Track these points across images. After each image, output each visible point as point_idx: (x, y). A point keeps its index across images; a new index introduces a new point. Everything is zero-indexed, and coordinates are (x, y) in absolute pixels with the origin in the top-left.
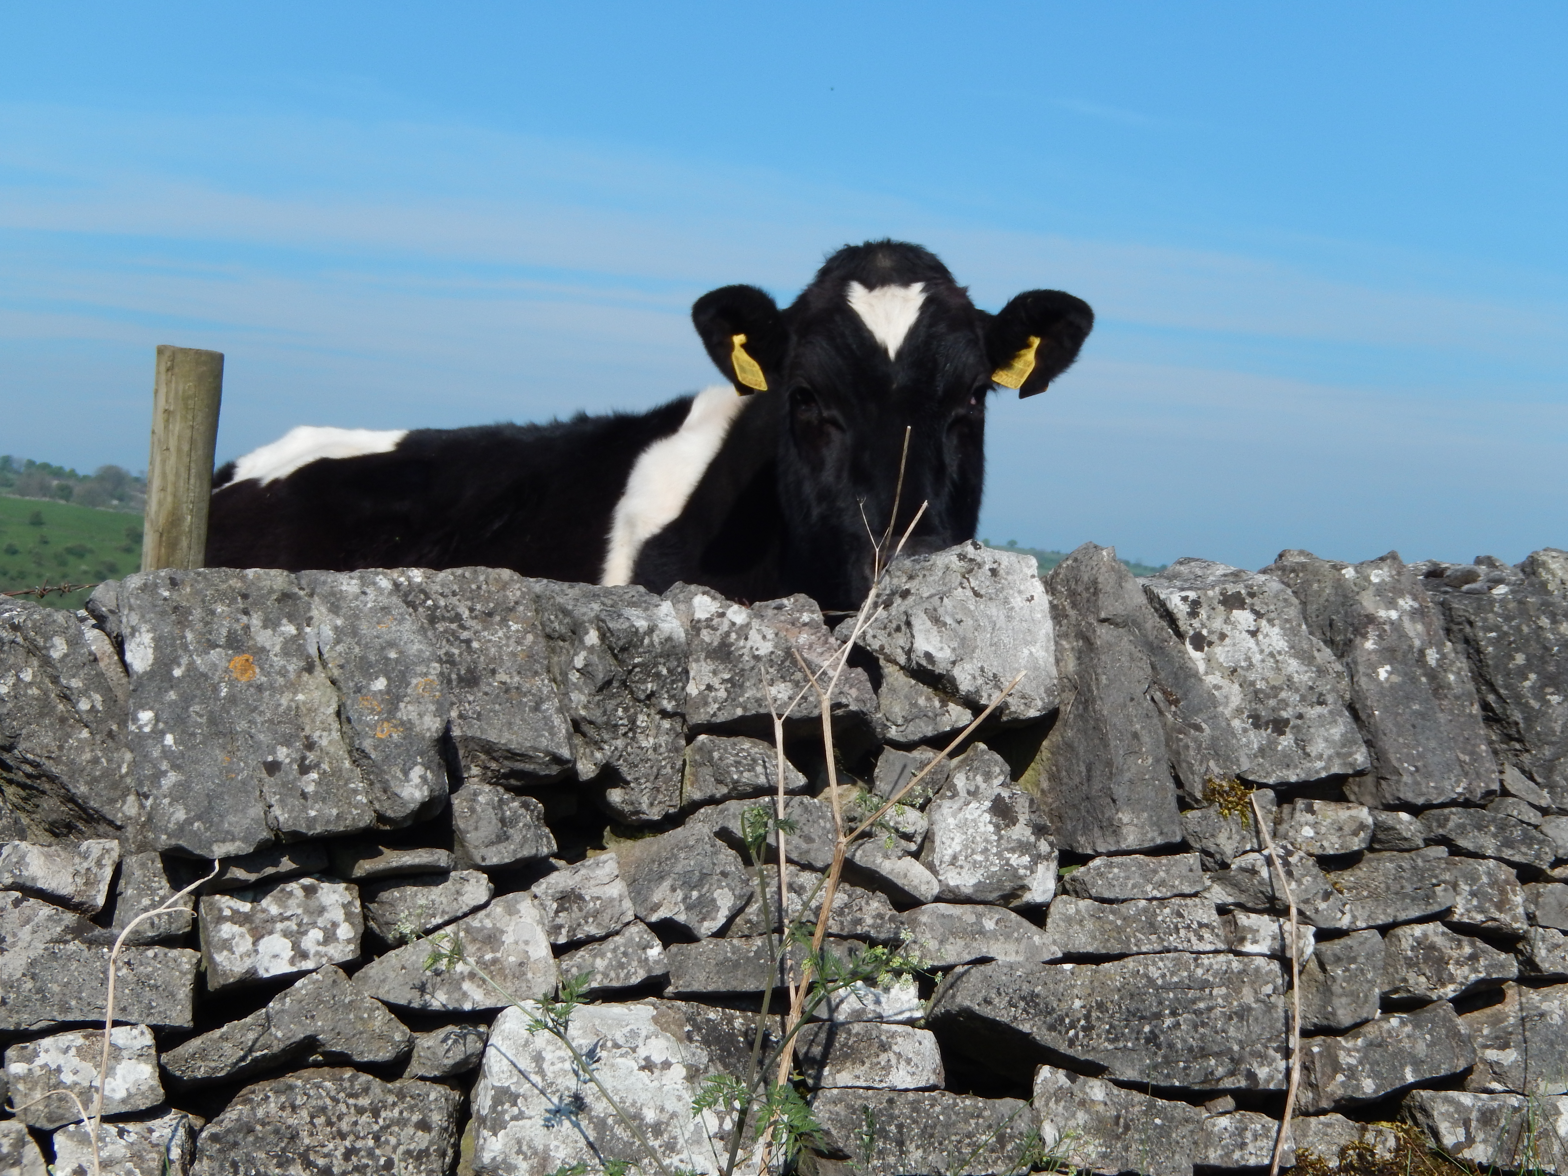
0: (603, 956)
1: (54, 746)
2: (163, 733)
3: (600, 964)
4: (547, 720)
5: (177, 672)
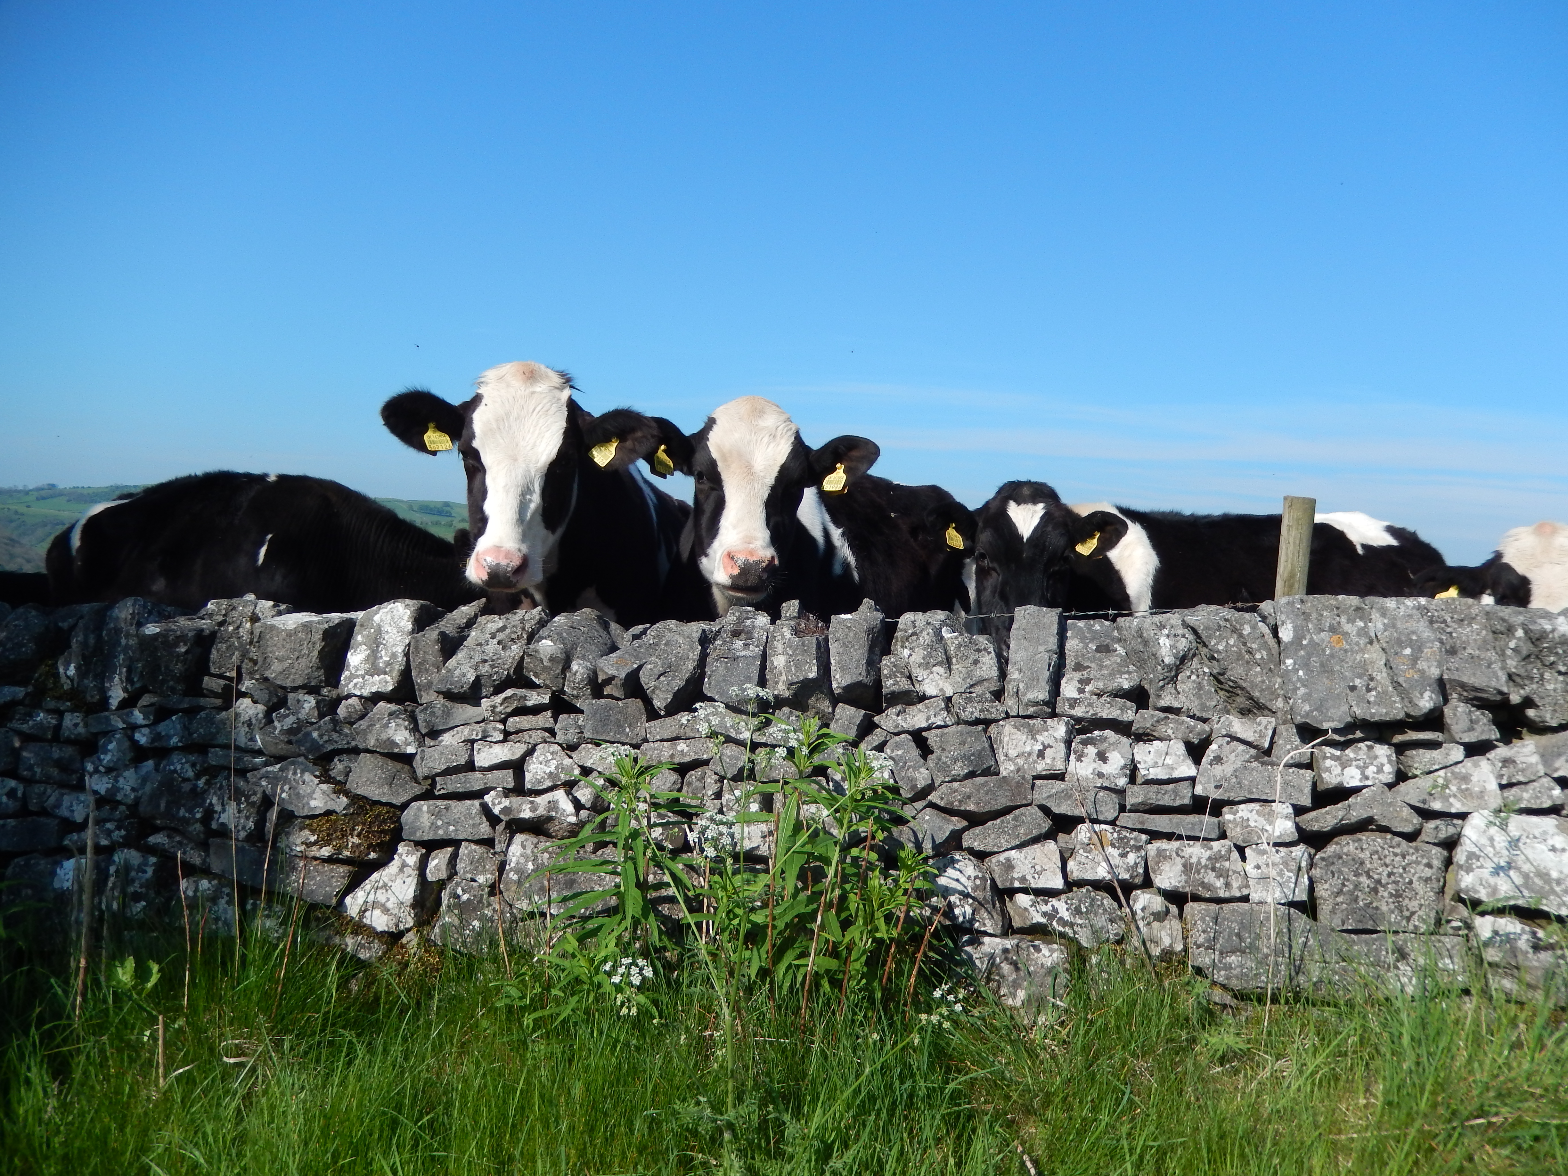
0: (1527, 791)
1: (1243, 674)
2: (1298, 670)
3: (1526, 795)
4: (1495, 673)
5: (1305, 642)
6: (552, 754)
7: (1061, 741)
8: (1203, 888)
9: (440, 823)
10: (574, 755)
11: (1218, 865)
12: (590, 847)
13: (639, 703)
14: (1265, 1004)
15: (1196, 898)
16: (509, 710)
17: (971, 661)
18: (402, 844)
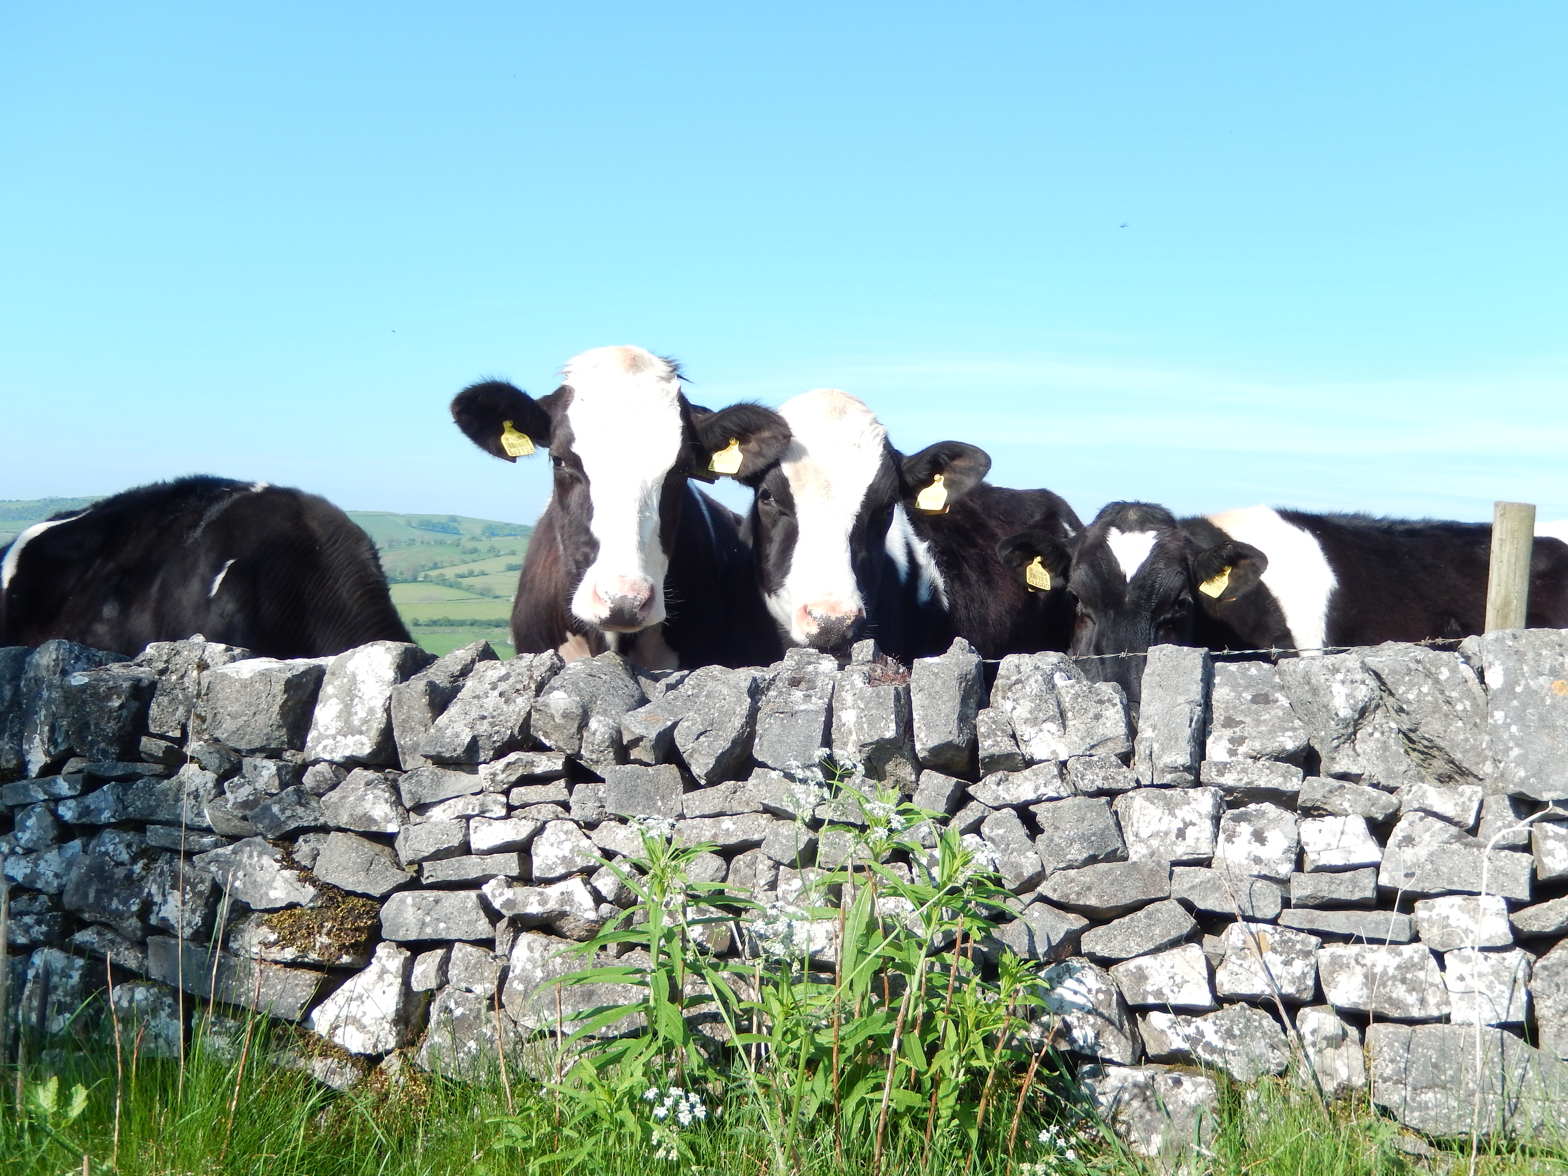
1: (1441, 730)
2: (1510, 725)
5: (1518, 689)
6: (566, 833)
7: (1206, 816)
8: (1391, 1004)
9: (428, 919)
10: (592, 834)
11: (1409, 976)
12: (613, 948)
13: (673, 769)
14: (1469, 1155)
15: (1381, 1018)
16: (513, 778)
17: (1091, 715)
18: (382, 945)
